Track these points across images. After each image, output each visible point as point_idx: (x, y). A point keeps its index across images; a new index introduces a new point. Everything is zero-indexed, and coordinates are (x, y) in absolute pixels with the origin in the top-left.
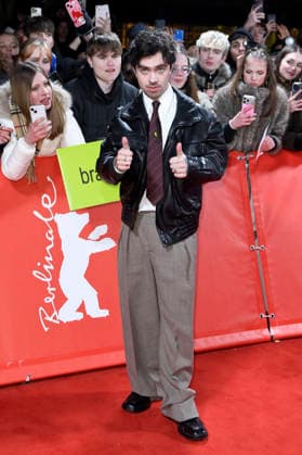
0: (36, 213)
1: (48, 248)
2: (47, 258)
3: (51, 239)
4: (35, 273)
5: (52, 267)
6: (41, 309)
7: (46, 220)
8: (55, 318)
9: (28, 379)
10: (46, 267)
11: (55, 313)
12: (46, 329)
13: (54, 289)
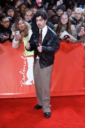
0: (22, 57)
1: (24, 66)
2: (24, 68)
3: (25, 64)
4: (20, 72)
5: (25, 71)
6: (21, 81)
7: (24, 59)
8: (25, 83)
9: (16, 98)
10: (23, 71)
11: (25, 82)
12: (22, 86)
13: (25, 76)
